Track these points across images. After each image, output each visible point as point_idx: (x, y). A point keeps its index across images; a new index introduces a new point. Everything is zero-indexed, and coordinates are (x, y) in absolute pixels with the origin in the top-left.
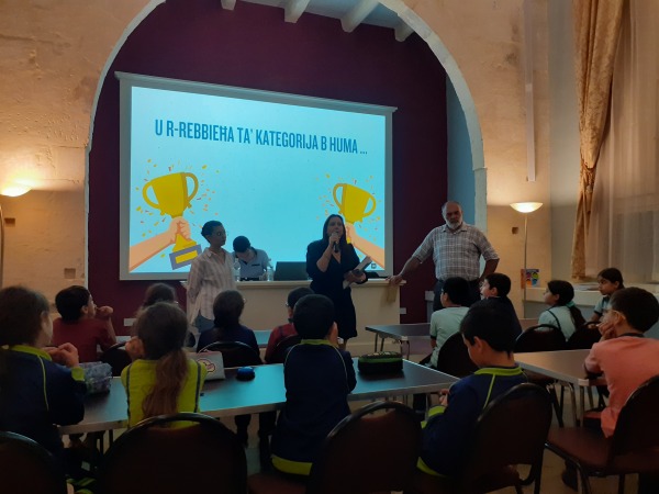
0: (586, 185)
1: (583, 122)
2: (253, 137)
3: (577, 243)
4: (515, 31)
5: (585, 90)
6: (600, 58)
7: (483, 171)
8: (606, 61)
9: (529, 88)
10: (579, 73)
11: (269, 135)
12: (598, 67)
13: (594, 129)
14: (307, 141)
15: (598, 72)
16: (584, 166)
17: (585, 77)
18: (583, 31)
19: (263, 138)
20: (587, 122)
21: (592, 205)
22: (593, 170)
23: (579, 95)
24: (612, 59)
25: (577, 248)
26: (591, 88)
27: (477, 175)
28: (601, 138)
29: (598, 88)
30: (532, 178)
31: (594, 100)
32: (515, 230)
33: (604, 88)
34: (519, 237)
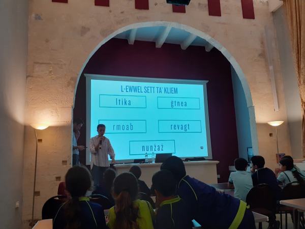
1: (300, 82)
4: (262, 43)
5: (299, 67)
7: (252, 107)
9: (271, 68)
16: (303, 102)
17: (298, 61)
18: (295, 40)
20: (302, 82)
23: (296, 69)
27: (250, 109)
30: (277, 110)
32: (271, 135)
34: (274, 138)
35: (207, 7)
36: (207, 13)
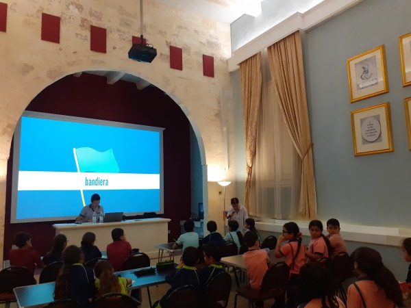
0: (249, 174)
3: (246, 200)
4: (219, 103)
5: (247, 134)
6: (252, 122)
7: (206, 166)
8: (254, 124)
9: (225, 129)
10: (245, 126)
12: (251, 125)
13: (251, 151)
15: (251, 127)
16: (248, 166)
17: (247, 128)
18: (246, 108)
20: (248, 147)
21: (251, 183)
22: (251, 168)
23: (245, 135)
24: (256, 123)
26: (249, 134)
27: (203, 168)
28: (254, 155)
29: (251, 134)
30: (227, 170)
31: (250, 138)
32: (220, 193)
33: (254, 134)
34: (222, 196)
35: (169, 59)
36: (168, 65)
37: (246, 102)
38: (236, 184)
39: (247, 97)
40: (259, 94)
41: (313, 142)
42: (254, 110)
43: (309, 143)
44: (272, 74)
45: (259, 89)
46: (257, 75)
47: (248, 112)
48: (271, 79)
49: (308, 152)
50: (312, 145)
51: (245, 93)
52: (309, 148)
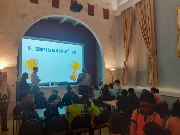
0: (125, 65)
2: (52, 50)
3: (123, 77)
4: (111, 31)
6: (127, 40)
8: (128, 41)
9: (113, 44)
10: (123, 42)
11: (56, 50)
12: (127, 42)
13: (126, 54)
14: (65, 51)
15: (127, 43)
16: (124, 61)
17: (124, 43)
18: (124, 34)
19: (54, 51)
20: (125, 53)
21: (126, 69)
22: (126, 62)
23: (123, 47)
24: (129, 41)
25: (123, 78)
26: (125, 46)
27: (103, 62)
28: (127, 56)
29: (126, 46)
30: (114, 63)
31: (126, 48)
32: (110, 74)
33: (128, 46)
37: (124, 31)
38: (118, 70)
39: (124, 28)
40: (130, 27)
41: (157, 50)
42: (128, 35)
43: (155, 50)
44: (137, 17)
45: (131, 24)
46: (130, 18)
47: (125, 36)
48: (137, 20)
49: (154, 55)
50: (156, 51)
51: (124, 26)
52: (155, 53)
